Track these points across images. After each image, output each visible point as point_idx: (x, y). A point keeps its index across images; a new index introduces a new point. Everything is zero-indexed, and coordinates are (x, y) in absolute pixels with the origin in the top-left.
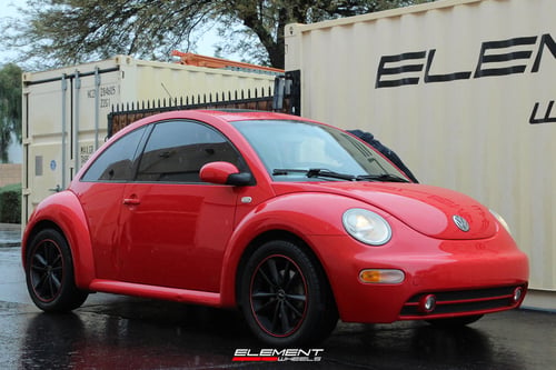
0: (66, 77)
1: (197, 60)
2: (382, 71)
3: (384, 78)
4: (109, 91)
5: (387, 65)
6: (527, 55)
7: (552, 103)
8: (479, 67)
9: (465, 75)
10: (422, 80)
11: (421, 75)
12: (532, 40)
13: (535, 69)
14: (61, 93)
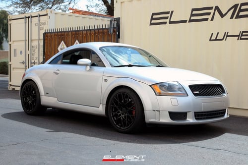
0: (26, 18)
1: (79, 12)
2: (152, 19)
3: (153, 22)
4: (43, 24)
5: (154, 17)
6: (209, 14)
7: (218, 33)
8: (190, 18)
9: (185, 21)
10: (168, 23)
11: (167, 21)
12: (211, 8)
13: (212, 19)
14: (24, 24)
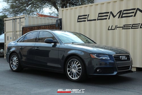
0: (13, 19)
1: (42, 15)
2: (78, 19)
3: (79, 20)
4: (22, 22)
5: (79, 18)
6: (107, 16)
7: (112, 26)
8: (98, 18)
9: (95, 20)
10: (86, 21)
11: (86, 20)
12: (108, 13)
13: (109, 19)
14: (12, 23)
